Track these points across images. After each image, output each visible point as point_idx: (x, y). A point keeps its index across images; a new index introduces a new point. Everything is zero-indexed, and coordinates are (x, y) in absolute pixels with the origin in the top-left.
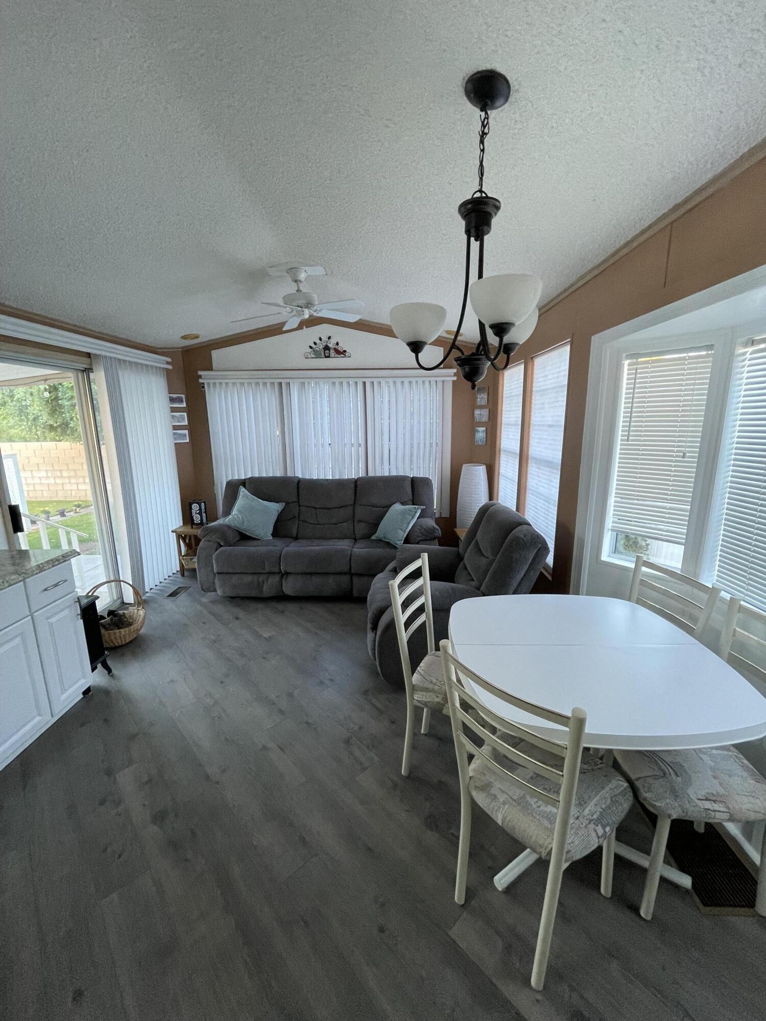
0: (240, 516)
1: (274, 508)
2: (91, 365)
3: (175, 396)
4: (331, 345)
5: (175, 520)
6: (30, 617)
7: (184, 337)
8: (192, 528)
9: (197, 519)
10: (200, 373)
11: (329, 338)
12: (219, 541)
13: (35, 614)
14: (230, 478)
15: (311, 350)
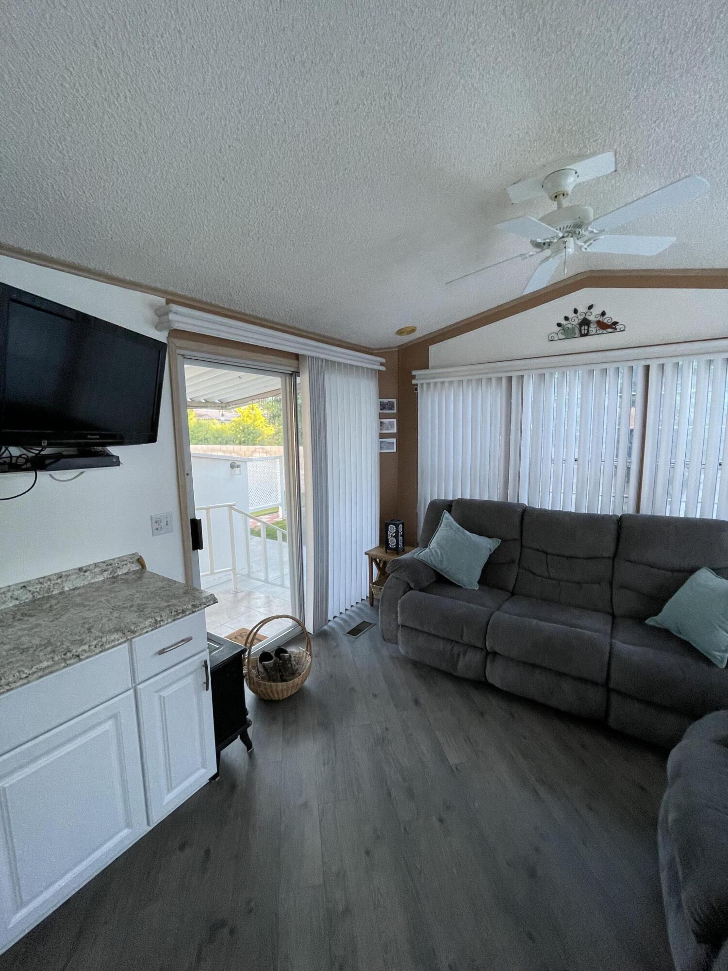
0: (439, 552)
1: (486, 545)
2: (298, 368)
3: (386, 401)
4: (592, 318)
5: (371, 539)
6: (132, 691)
7: (400, 332)
8: (386, 552)
9: (392, 543)
10: (414, 373)
11: (590, 307)
12: (409, 581)
13: (139, 687)
14: (436, 497)
15: (560, 328)
